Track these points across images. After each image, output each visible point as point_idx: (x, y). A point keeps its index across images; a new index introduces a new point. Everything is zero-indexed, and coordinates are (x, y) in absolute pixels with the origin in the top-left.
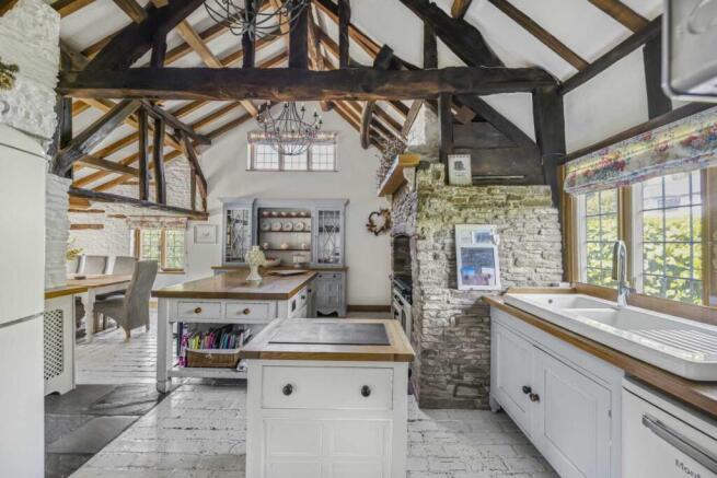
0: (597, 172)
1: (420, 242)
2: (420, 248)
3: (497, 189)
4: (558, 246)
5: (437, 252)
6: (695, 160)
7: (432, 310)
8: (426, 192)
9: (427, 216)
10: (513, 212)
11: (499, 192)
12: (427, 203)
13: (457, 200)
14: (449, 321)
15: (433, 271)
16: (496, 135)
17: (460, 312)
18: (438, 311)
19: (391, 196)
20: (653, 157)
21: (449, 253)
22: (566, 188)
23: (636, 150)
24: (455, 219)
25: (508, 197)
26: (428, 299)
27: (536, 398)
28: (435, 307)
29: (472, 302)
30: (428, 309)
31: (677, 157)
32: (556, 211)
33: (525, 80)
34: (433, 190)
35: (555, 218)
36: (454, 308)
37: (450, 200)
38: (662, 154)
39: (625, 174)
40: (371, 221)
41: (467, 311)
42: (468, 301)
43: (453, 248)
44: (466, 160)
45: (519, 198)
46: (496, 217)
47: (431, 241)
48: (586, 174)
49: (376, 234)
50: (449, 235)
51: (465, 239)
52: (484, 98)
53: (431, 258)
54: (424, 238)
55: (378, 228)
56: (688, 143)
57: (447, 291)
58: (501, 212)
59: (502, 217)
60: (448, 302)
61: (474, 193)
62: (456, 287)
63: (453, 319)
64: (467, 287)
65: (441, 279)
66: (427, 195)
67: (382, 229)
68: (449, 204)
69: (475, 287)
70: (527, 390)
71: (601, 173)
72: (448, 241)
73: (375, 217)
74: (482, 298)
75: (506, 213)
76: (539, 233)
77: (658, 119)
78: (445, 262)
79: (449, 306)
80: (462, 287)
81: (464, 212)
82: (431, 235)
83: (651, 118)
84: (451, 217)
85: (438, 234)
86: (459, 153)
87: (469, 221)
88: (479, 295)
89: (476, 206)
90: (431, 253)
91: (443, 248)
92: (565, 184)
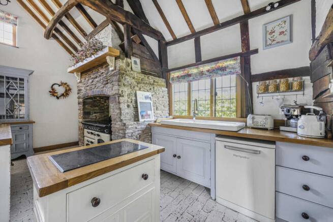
0: (182, 76)
1: (121, 98)
2: (121, 101)
3: (151, 77)
4: (168, 103)
5: (129, 104)
6: (210, 76)
7: (129, 133)
8: (123, 72)
9: (124, 85)
10: (156, 88)
11: (151, 79)
12: (124, 78)
13: (137, 79)
14: (137, 137)
15: (127, 113)
16: (148, 53)
17: (141, 132)
18: (132, 133)
19: (80, 74)
20: (199, 74)
21: (134, 105)
22: (171, 82)
23: (194, 71)
24: (136, 88)
25: (154, 81)
26: (127, 128)
27: (179, 157)
28: (131, 131)
29: (145, 127)
30: (128, 133)
31: (206, 74)
32: (166, 89)
33: (156, 34)
34: (126, 72)
35: (167, 92)
36: (138, 131)
37: (134, 78)
38: (202, 73)
39: (191, 78)
40: (53, 89)
41: (143, 131)
42: (144, 127)
43: (136, 102)
44: (138, 61)
45: (157, 82)
46: (150, 89)
47: (126, 98)
48: (178, 77)
49: (58, 98)
50: (134, 96)
51: (140, 98)
52: (143, 35)
53: (126, 107)
54: (123, 96)
55: (59, 94)
56: (208, 71)
57: (135, 123)
58: (152, 87)
59: (152, 89)
60: (136, 128)
61: (143, 77)
62: (138, 120)
63: (138, 136)
64: (143, 120)
65: (131, 117)
66: (124, 74)
67: (63, 95)
68: (133, 80)
69: (146, 120)
70: (175, 156)
71: (183, 77)
72: (134, 98)
73: (56, 87)
74: (149, 124)
75: (154, 88)
76: (163, 97)
77: (198, 63)
78: (132, 109)
79: (137, 130)
80: (141, 120)
81: (139, 85)
82: (126, 95)
83: (196, 62)
84: (134, 87)
85: (129, 95)
86: (135, 57)
87: (141, 89)
88: (147, 123)
89: (144, 83)
90: (126, 104)
91: (131, 102)
92: (170, 79)
